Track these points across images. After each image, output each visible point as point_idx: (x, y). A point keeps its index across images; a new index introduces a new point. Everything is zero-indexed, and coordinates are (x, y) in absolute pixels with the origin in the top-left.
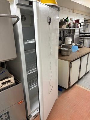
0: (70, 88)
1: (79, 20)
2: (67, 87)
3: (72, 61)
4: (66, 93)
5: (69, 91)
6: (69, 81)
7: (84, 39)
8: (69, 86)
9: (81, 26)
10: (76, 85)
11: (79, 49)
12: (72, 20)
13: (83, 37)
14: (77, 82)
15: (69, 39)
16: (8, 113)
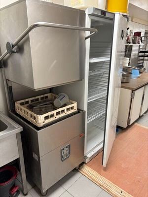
0: (129, 126)
1: (141, 32)
2: (125, 126)
3: (135, 90)
4: (124, 134)
5: (128, 131)
6: (129, 118)
7: (143, 60)
8: (128, 124)
9: (142, 42)
10: (136, 124)
11: (140, 75)
12: (132, 33)
13: (142, 58)
14: (136, 121)
15: (126, 60)
16: (69, 146)
